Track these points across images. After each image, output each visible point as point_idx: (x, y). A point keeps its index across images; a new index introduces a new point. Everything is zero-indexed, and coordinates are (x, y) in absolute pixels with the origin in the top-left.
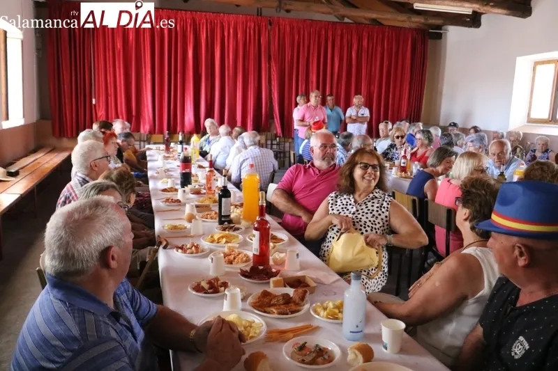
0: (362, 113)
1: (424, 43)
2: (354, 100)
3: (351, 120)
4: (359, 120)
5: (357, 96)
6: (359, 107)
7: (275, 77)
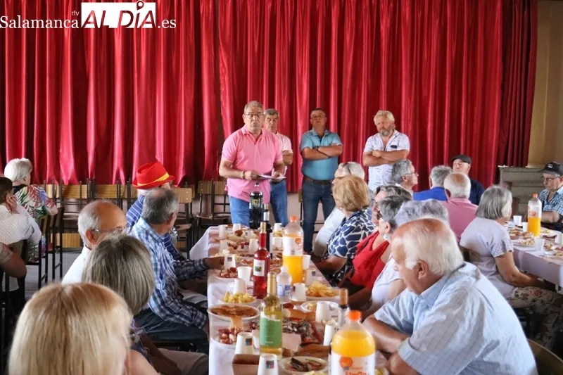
0: (393, 144)
3: (372, 159)
7: (226, 79)
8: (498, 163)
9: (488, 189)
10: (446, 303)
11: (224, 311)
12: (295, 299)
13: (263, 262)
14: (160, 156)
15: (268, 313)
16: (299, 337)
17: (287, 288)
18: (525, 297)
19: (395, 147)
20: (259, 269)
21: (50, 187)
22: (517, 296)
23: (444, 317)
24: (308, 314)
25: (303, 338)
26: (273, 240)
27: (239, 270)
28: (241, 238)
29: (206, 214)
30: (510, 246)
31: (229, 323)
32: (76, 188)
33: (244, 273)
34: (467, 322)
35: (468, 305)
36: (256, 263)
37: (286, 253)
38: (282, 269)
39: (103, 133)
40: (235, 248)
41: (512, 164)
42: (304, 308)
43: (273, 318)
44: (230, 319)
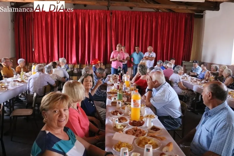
0: (151, 55)
1: (192, 20)
2: (148, 48)
3: (145, 59)
4: (149, 59)
5: (149, 47)
6: (150, 52)
7: (114, 38)
8: (182, 60)
9: (177, 66)
10: (161, 92)
11: (110, 93)
12: (127, 91)
13: (120, 82)
14: (97, 57)
15: (119, 92)
16: (127, 98)
17: (125, 88)
18: (184, 93)
19: (152, 56)
20: (119, 84)
21: (70, 65)
22: (182, 92)
23: (160, 95)
24: (130, 94)
25: (128, 99)
26: (123, 78)
27: (114, 84)
28: (116, 77)
29: (108, 72)
30: (181, 80)
31: (111, 95)
32: (76, 65)
33: (116, 85)
34: (166, 96)
35: (166, 93)
36: (118, 82)
37: (125, 80)
38: (124, 84)
39: (83, 52)
40: (114, 79)
41: (186, 61)
42: (129, 93)
43: (121, 93)
44: (112, 94)
